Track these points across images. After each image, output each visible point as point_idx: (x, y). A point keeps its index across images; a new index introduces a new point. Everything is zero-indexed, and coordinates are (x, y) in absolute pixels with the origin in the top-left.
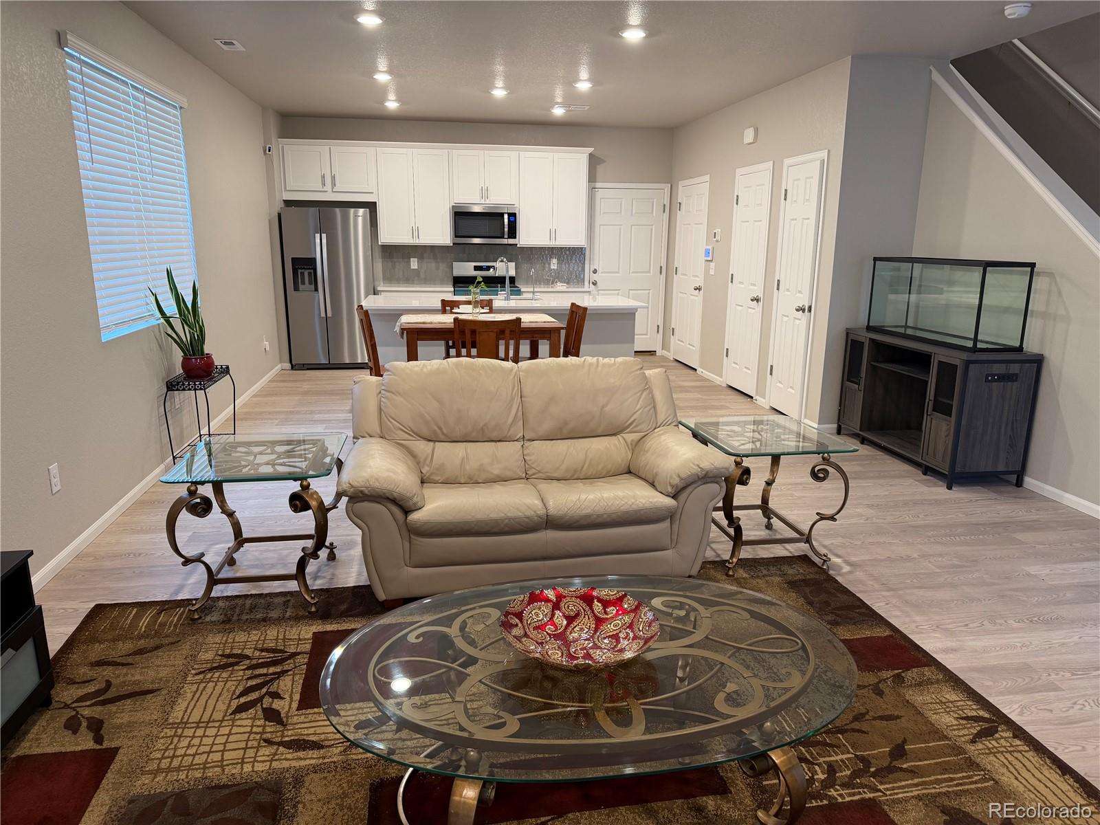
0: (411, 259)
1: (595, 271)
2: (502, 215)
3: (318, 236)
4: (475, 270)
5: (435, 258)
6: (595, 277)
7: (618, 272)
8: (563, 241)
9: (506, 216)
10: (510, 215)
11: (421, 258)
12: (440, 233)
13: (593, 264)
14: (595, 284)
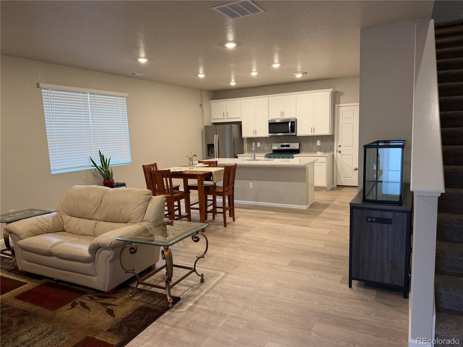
0: (258, 143)
1: (340, 146)
2: (288, 123)
3: (215, 135)
4: (281, 147)
5: (267, 142)
6: (340, 149)
7: (352, 146)
8: (319, 132)
9: (290, 123)
10: (292, 122)
11: (261, 142)
12: (264, 132)
13: (339, 143)
14: (340, 152)
